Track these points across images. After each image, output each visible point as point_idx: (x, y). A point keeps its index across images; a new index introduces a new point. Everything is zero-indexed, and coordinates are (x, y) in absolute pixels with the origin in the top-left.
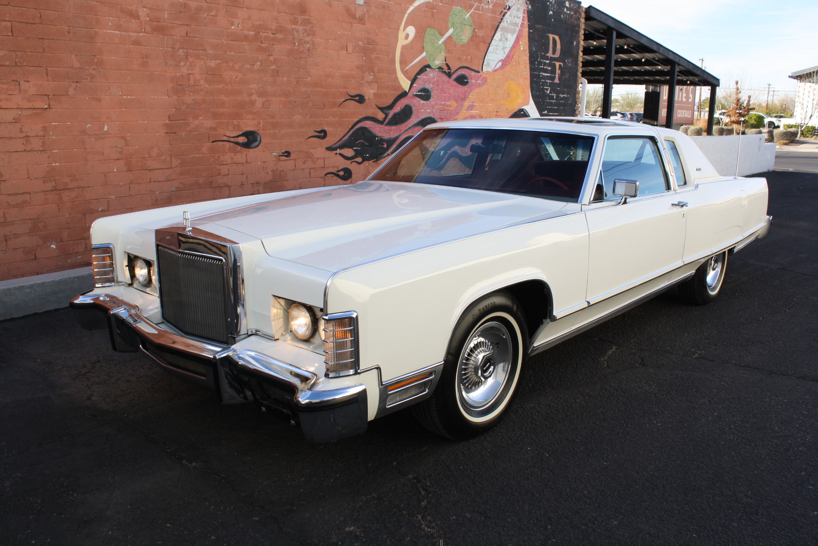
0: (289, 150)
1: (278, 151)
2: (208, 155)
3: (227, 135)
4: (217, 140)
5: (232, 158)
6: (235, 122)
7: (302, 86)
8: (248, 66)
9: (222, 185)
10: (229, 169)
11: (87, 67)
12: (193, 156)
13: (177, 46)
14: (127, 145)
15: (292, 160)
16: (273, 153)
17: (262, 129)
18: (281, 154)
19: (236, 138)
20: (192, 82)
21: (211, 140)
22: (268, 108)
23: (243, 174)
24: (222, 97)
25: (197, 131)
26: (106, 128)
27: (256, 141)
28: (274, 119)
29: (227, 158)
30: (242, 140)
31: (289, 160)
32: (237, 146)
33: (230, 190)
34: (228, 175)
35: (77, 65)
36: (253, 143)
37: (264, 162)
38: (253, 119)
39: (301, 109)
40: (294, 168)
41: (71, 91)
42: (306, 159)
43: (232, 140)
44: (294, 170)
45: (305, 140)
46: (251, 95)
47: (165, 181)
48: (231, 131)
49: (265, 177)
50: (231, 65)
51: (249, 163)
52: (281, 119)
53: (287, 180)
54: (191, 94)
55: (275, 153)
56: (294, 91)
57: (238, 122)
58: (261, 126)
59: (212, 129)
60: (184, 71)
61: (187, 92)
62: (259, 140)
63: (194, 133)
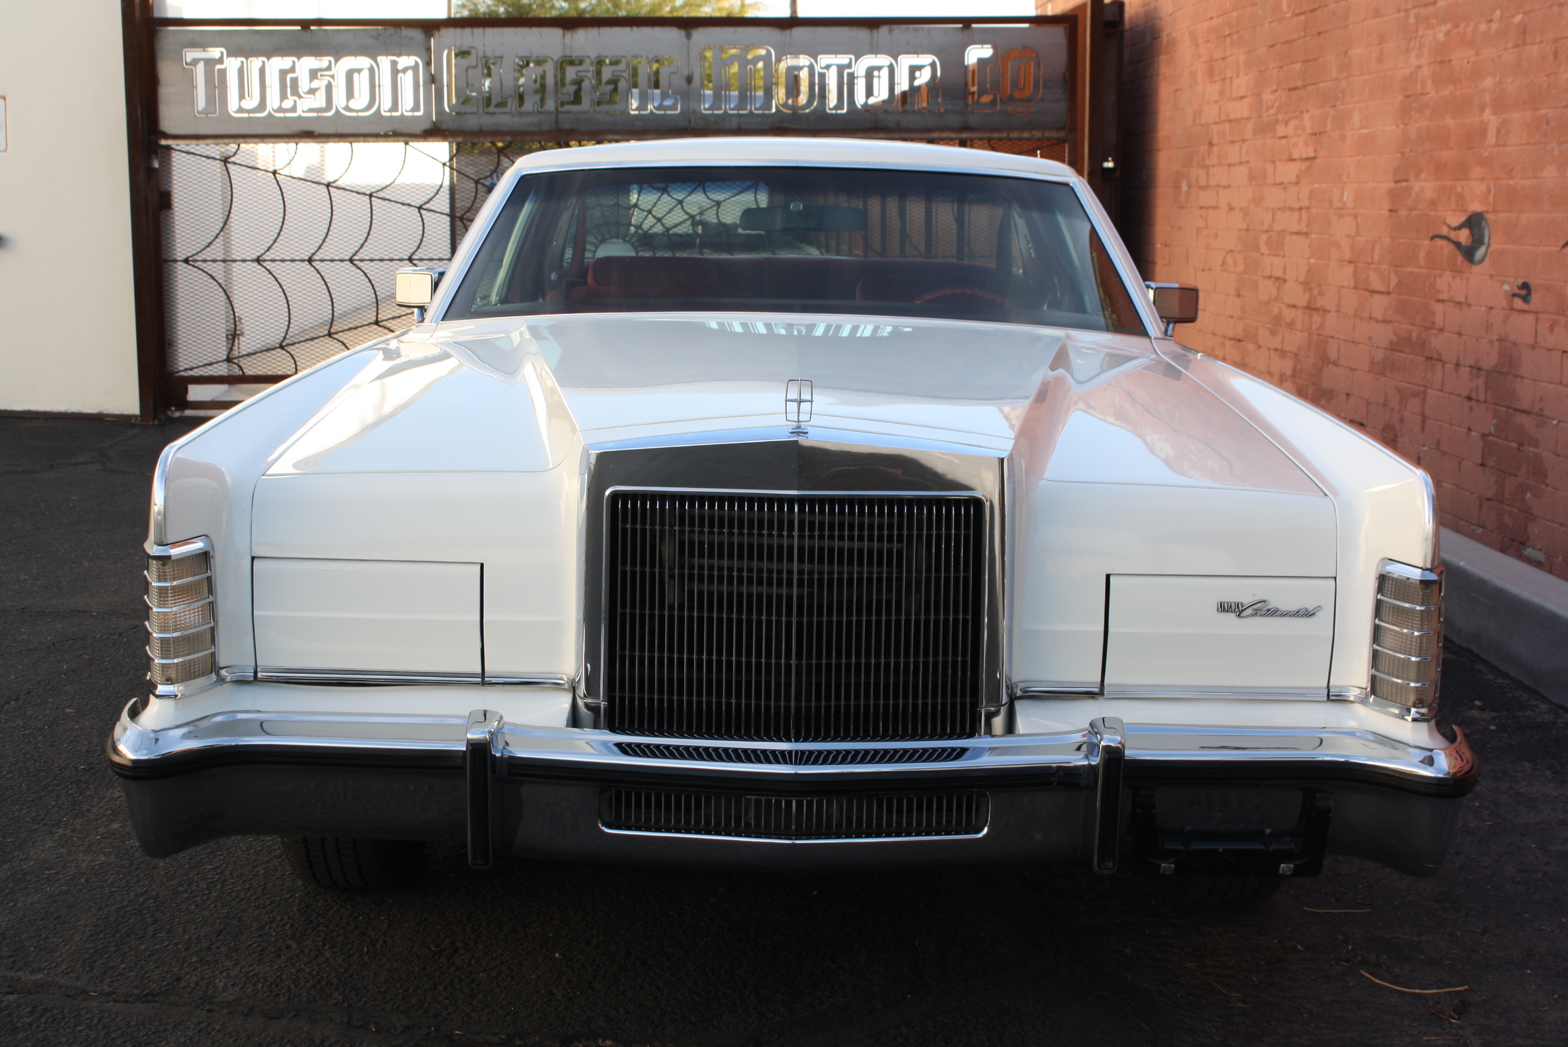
0: (1531, 281)
1: (1512, 279)
2: (1425, 271)
3: (1448, 221)
4: (1437, 233)
5: (1450, 286)
6: (1459, 190)
7: (1563, 67)
8: (1483, 27)
9: (1435, 356)
10: (1444, 315)
11: (1340, 77)
12: (1409, 269)
13: (1409, 7)
14: (1358, 233)
15: (1531, 312)
16: (1503, 283)
17: (1491, 209)
18: (1517, 291)
19: (1457, 232)
20: (1419, 87)
21: (1431, 234)
22: (1505, 145)
23: (1459, 333)
24: (1450, 122)
25: (1415, 209)
26: (1345, 198)
27: (1482, 243)
28: (1512, 179)
29: (1445, 283)
30: (1464, 236)
31: (1526, 312)
32: (1457, 253)
33: (1444, 373)
34: (1441, 330)
35: (1334, 75)
36: (1477, 248)
37: (1491, 308)
38: (1483, 179)
39: (1559, 144)
40: (1532, 341)
41: (1329, 125)
42: (1555, 317)
43: (1453, 235)
44: (1533, 347)
45: (1558, 249)
46: (1482, 109)
47: (1382, 322)
48: (1454, 211)
49: (1488, 355)
50: (1462, 31)
51: (1470, 305)
52: (1522, 178)
53: (1522, 377)
54: (1417, 116)
55: (1509, 283)
56: (1549, 84)
57: (1463, 187)
58: (1491, 198)
59: (1433, 204)
60: (1414, 61)
61: (1413, 113)
62: (1486, 240)
63: (1415, 213)
